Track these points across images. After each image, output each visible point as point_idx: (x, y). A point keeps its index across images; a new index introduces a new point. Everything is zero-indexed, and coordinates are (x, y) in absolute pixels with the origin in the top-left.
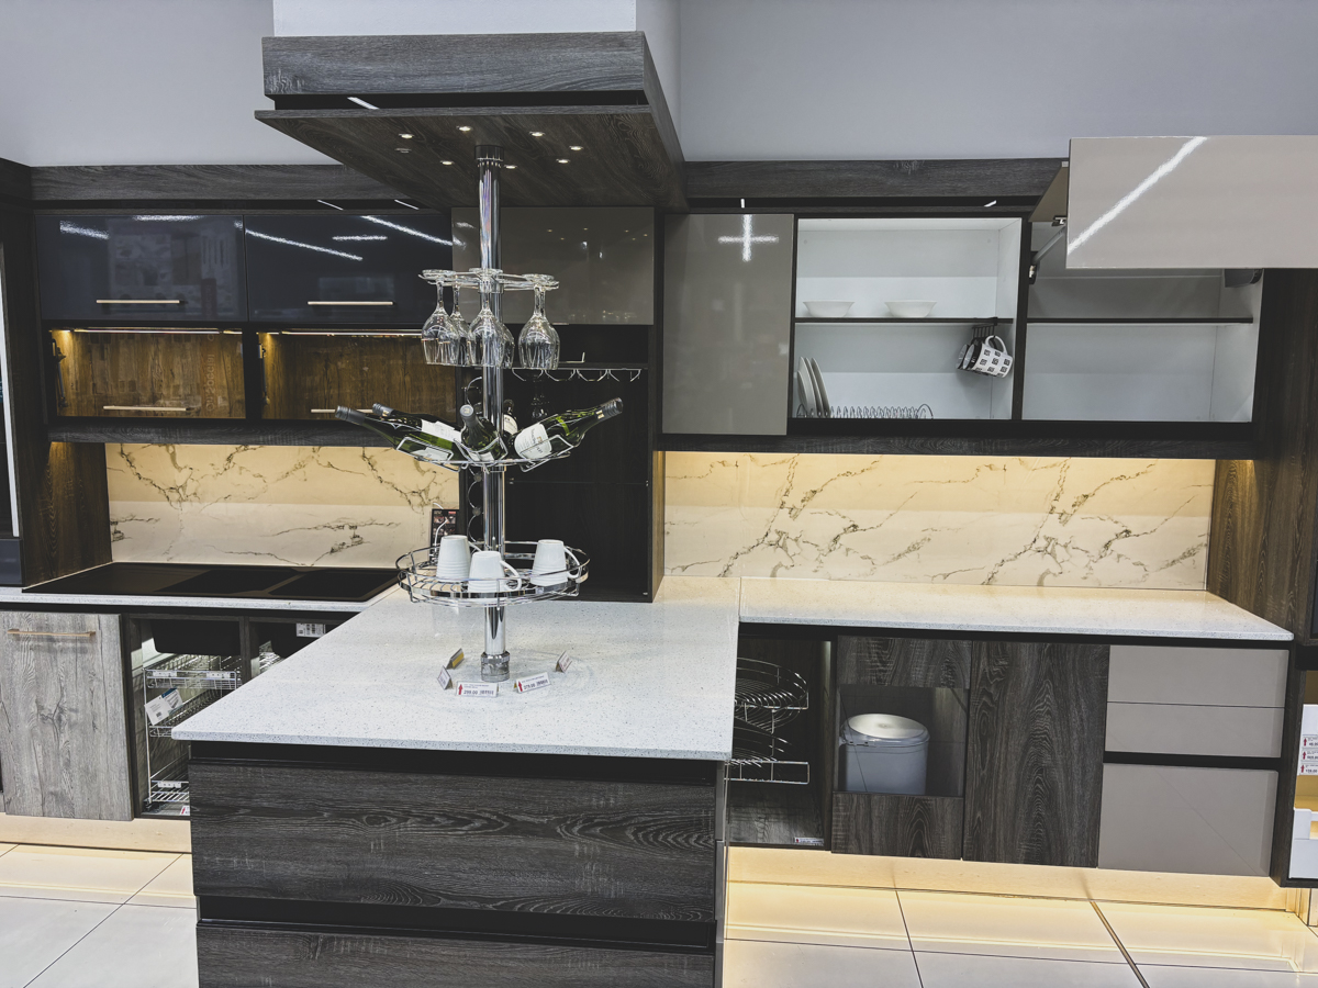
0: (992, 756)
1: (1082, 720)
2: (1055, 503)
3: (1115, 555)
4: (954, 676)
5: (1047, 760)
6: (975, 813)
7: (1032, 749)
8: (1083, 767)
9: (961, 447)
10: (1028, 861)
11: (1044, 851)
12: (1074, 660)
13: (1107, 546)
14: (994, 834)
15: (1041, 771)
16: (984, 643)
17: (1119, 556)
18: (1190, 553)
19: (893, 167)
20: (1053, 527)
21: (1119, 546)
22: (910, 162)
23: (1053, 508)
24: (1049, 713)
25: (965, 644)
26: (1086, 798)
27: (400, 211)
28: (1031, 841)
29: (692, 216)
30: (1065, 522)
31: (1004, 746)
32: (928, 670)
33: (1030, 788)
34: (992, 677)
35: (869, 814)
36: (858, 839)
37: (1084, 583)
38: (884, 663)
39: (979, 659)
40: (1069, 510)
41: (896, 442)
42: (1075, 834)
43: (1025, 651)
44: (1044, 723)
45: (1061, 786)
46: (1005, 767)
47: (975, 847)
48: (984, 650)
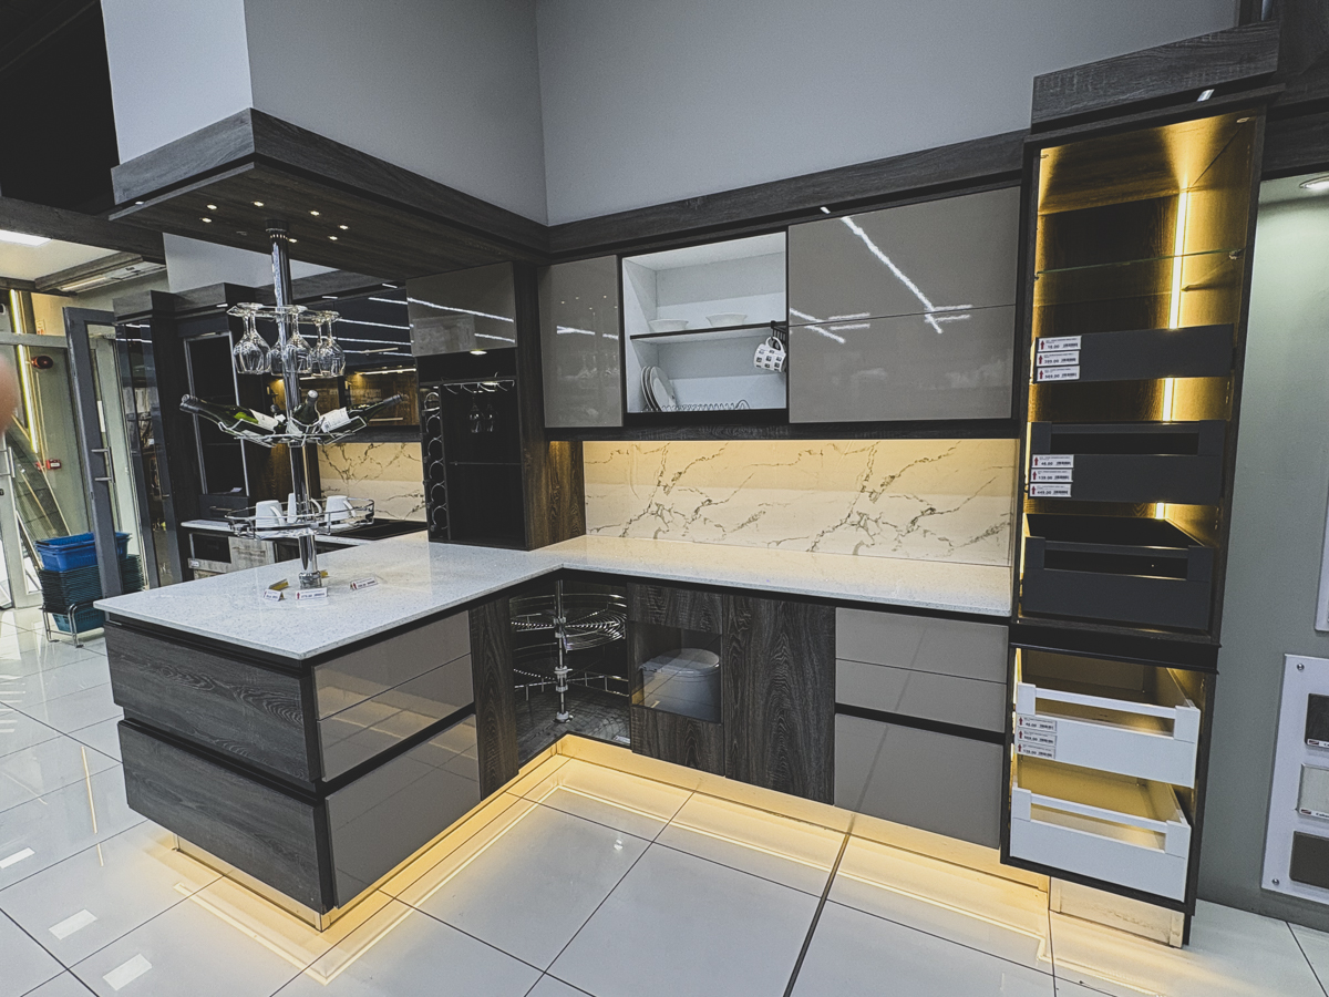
0: (743, 693)
1: (814, 673)
2: (865, 483)
3: (921, 530)
4: (710, 621)
5: (787, 704)
6: (732, 740)
7: (774, 692)
8: (818, 715)
9: (752, 433)
10: (775, 788)
11: (788, 783)
12: (805, 618)
13: (913, 522)
14: (748, 761)
15: (782, 713)
16: (732, 597)
17: (925, 531)
18: (992, 532)
19: (683, 205)
20: (864, 504)
21: (923, 522)
22: (696, 199)
23: (864, 487)
24: (786, 662)
25: (717, 597)
26: (822, 742)
27: (385, 291)
28: (777, 771)
29: (553, 266)
30: (875, 500)
31: (751, 685)
32: (690, 615)
33: (775, 724)
34: (739, 627)
35: (656, 726)
36: (649, 745)
37: (895, 554)
38: (659, 607)
39: (728, 610)
40: (879, 489)
41: (703, 430)
42: (814, 773)
43: (764, 606)
44: (782, 671)
45: (800, 728)
46: (754, 704)
47: (736, 768)
48: (732, 602)
